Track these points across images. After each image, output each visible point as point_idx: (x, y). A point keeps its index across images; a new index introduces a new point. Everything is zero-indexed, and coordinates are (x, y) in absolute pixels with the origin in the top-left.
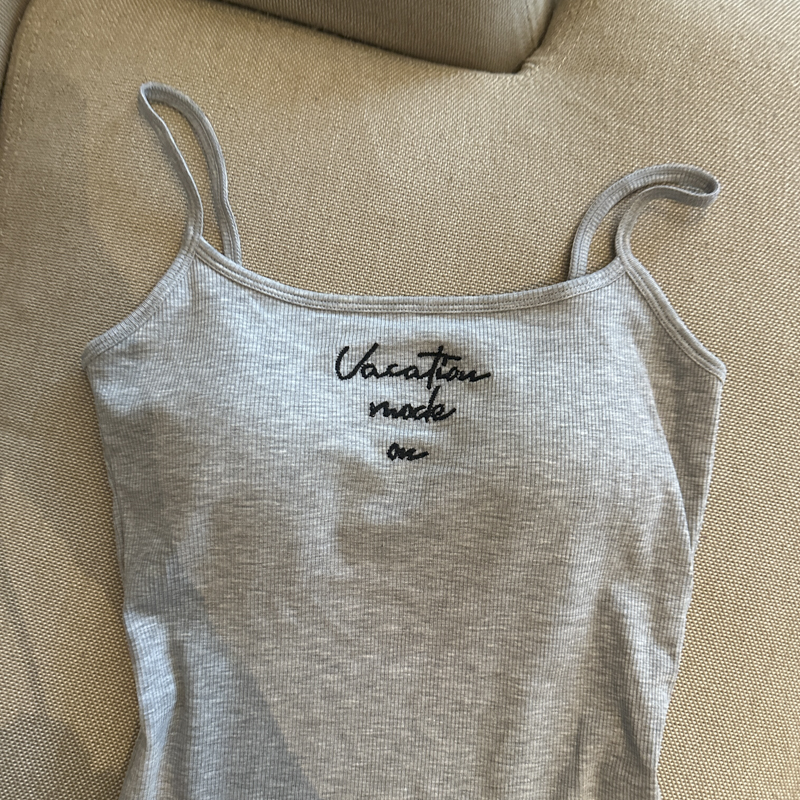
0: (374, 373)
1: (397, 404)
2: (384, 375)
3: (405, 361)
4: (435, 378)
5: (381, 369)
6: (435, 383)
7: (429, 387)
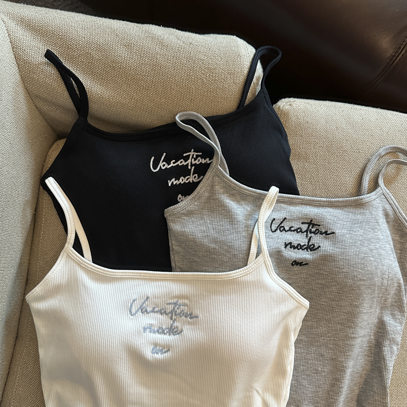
0: (284, 229)
1: (295, 243)
2: (288, 231)
3: (296, 225)
4: (309, 233)
5: (287, 228)
6: (309, 235)
7: (307, 237)
